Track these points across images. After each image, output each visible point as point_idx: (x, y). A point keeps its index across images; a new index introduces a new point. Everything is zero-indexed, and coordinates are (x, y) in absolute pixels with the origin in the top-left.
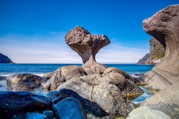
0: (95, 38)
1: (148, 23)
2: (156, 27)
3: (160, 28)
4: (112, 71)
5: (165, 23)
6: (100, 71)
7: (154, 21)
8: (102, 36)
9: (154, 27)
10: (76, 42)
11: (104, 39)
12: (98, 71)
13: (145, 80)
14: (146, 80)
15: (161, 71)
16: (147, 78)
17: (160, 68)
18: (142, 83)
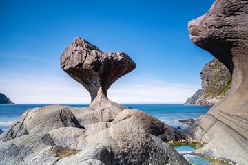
0: (105, 57)
1: (198, 25)
2: (213, 28)
3: (221, 30)
4: (129, 117)
5: (231, 19)
6: (110, 115)
7: (209, 18)
8: (118, 54)
9: (209, 30)
10: (74, 65)
11: (120, 58)
12: (106, 116)
13: (196, 133)
14: (198, 133)
15: (229, 115)
16: (200, 130)
17: (225, 110)
18: (190, 140)
